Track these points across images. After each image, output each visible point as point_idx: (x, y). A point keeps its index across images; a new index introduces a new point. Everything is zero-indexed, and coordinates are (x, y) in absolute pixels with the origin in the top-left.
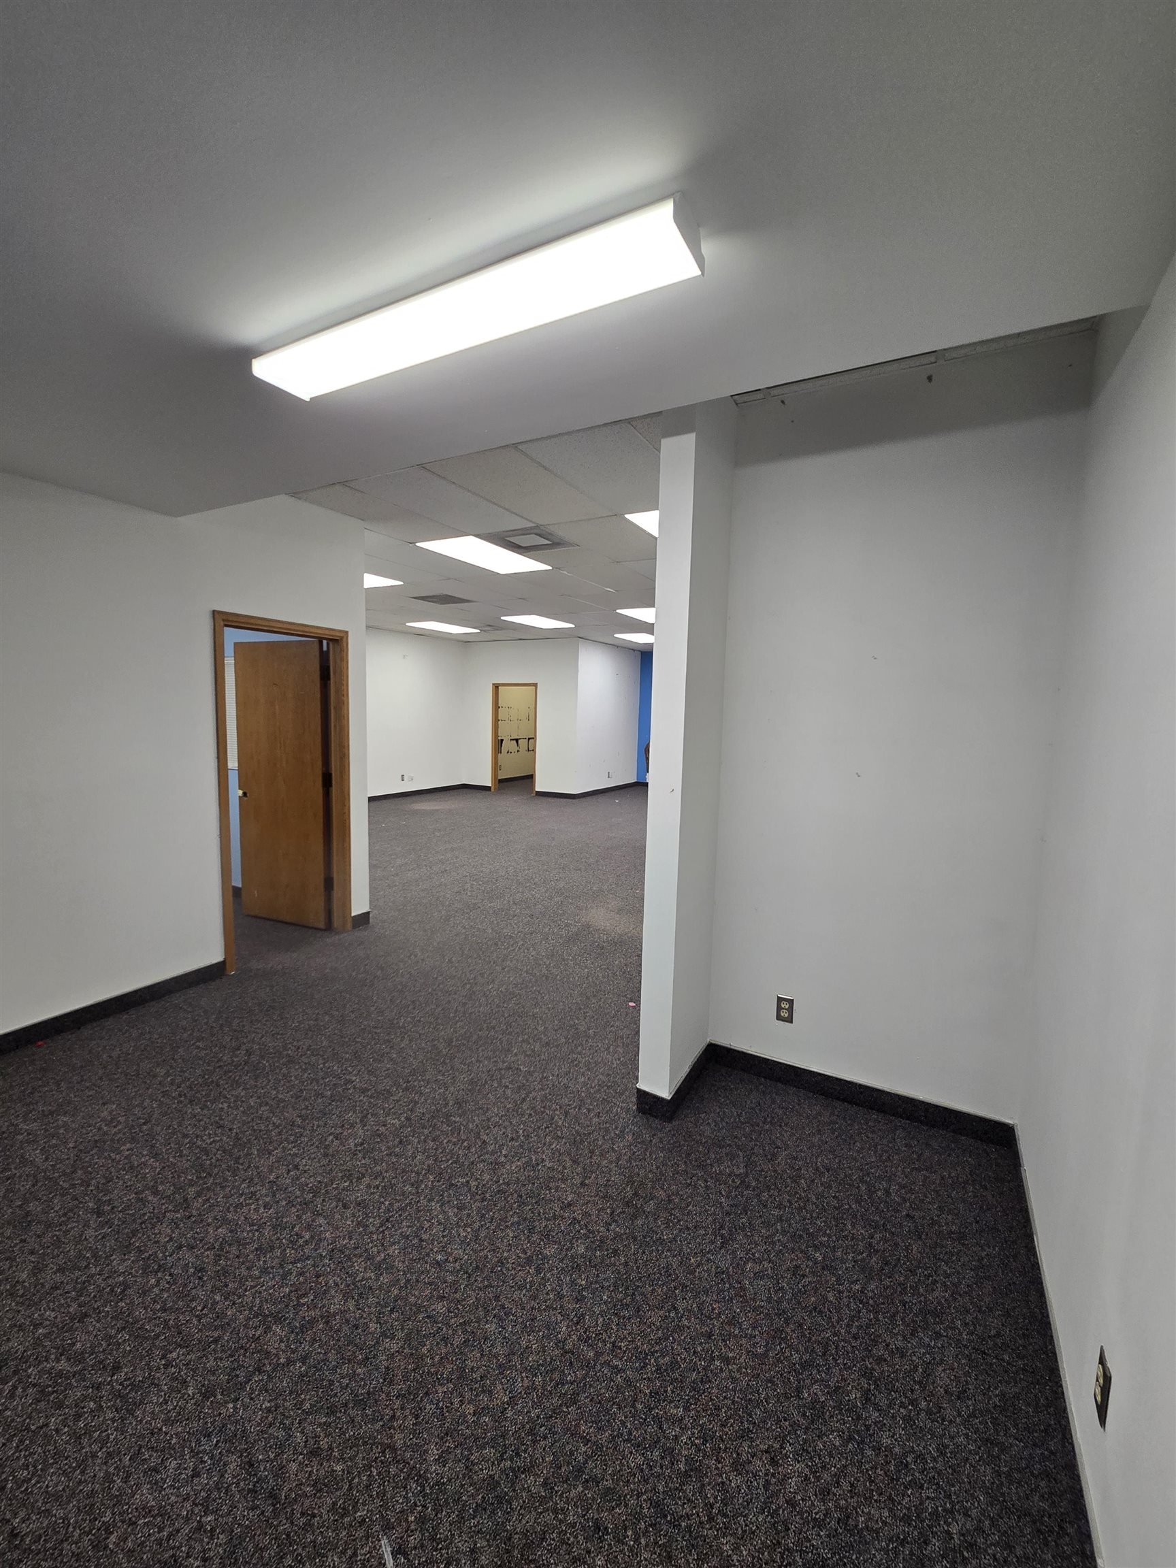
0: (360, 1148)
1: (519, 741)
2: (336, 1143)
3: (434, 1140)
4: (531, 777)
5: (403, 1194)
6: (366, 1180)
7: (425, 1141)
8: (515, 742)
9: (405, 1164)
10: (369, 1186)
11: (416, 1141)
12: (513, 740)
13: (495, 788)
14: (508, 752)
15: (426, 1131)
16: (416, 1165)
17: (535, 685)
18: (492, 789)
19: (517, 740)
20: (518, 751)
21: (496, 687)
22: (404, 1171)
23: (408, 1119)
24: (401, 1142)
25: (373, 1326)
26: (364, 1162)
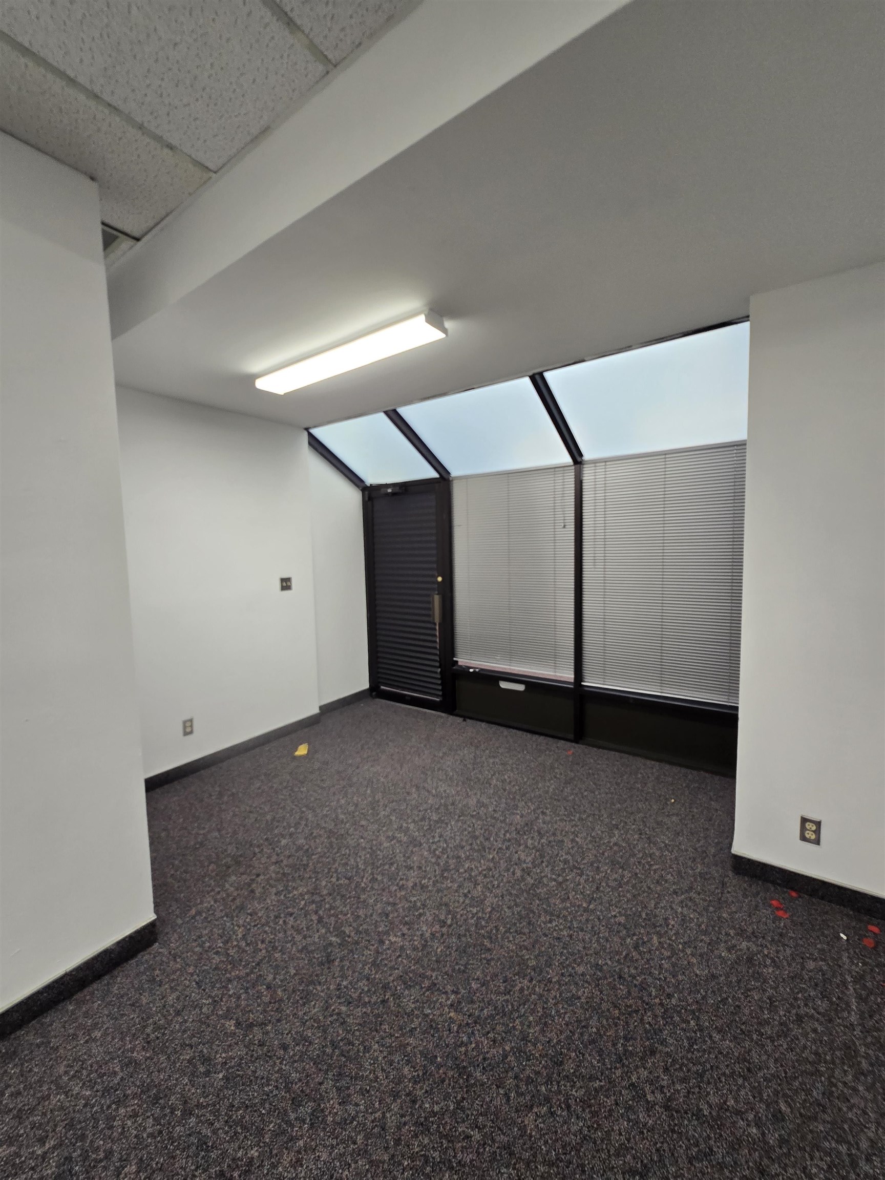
0: (421, 911)
2: (442, 917)
3: (358, 917)
5: (383, 875)
6: (410, 884)
7: (366, 916)
9: (383, 896)
10: (407, 880)
11: (374, 917)
15: (365, 926)
16: (374, 895)
22: (384, 890)
23: (382, 942)
24: (387, 915)
25: (394, 818)
26: (415, 899)
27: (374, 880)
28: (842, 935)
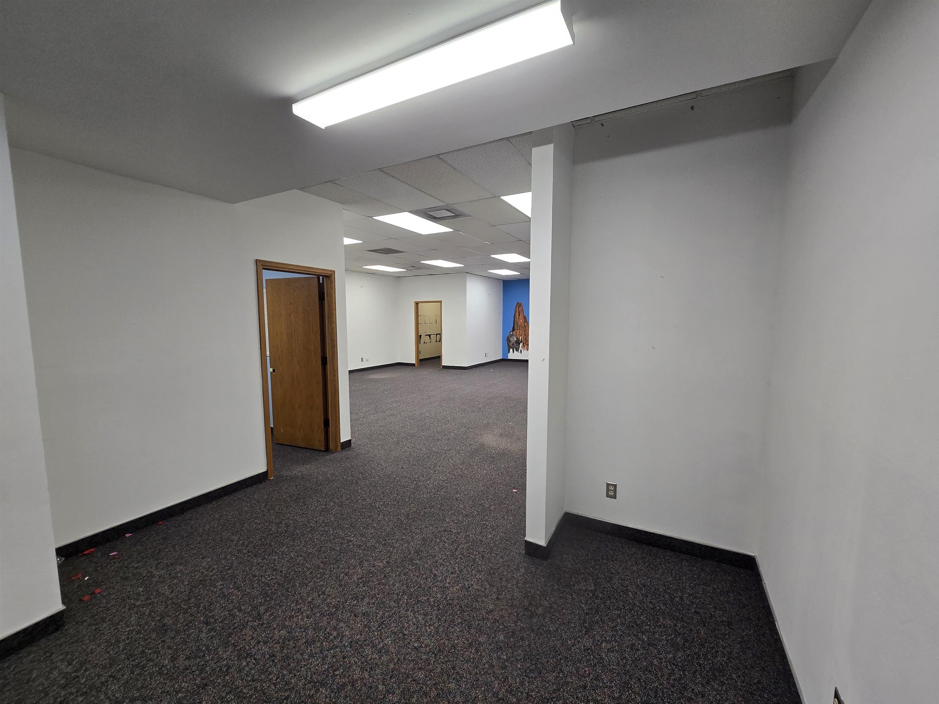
0: (361, 581)
2: (346, 578)
3: (405, 575)
4: (439, 357)
5: (390, 607)
6: (367, 600)
7: (400, 575)
8: (428, 336)
9: (389, 590)
10: (368, 603)
11: (394, 575)
13: (418, 365)
14: (424, 343)
15: (399, 570)
16: (396, 590)
17: (441, 302)
20: (430, 342)
21: (417, 303)
22: (389, 593)
23: (388, 562)
24: (385, 576)
25: (381, 687)
26: (364, 589)
27: (397, 601)
28: (86, 579)
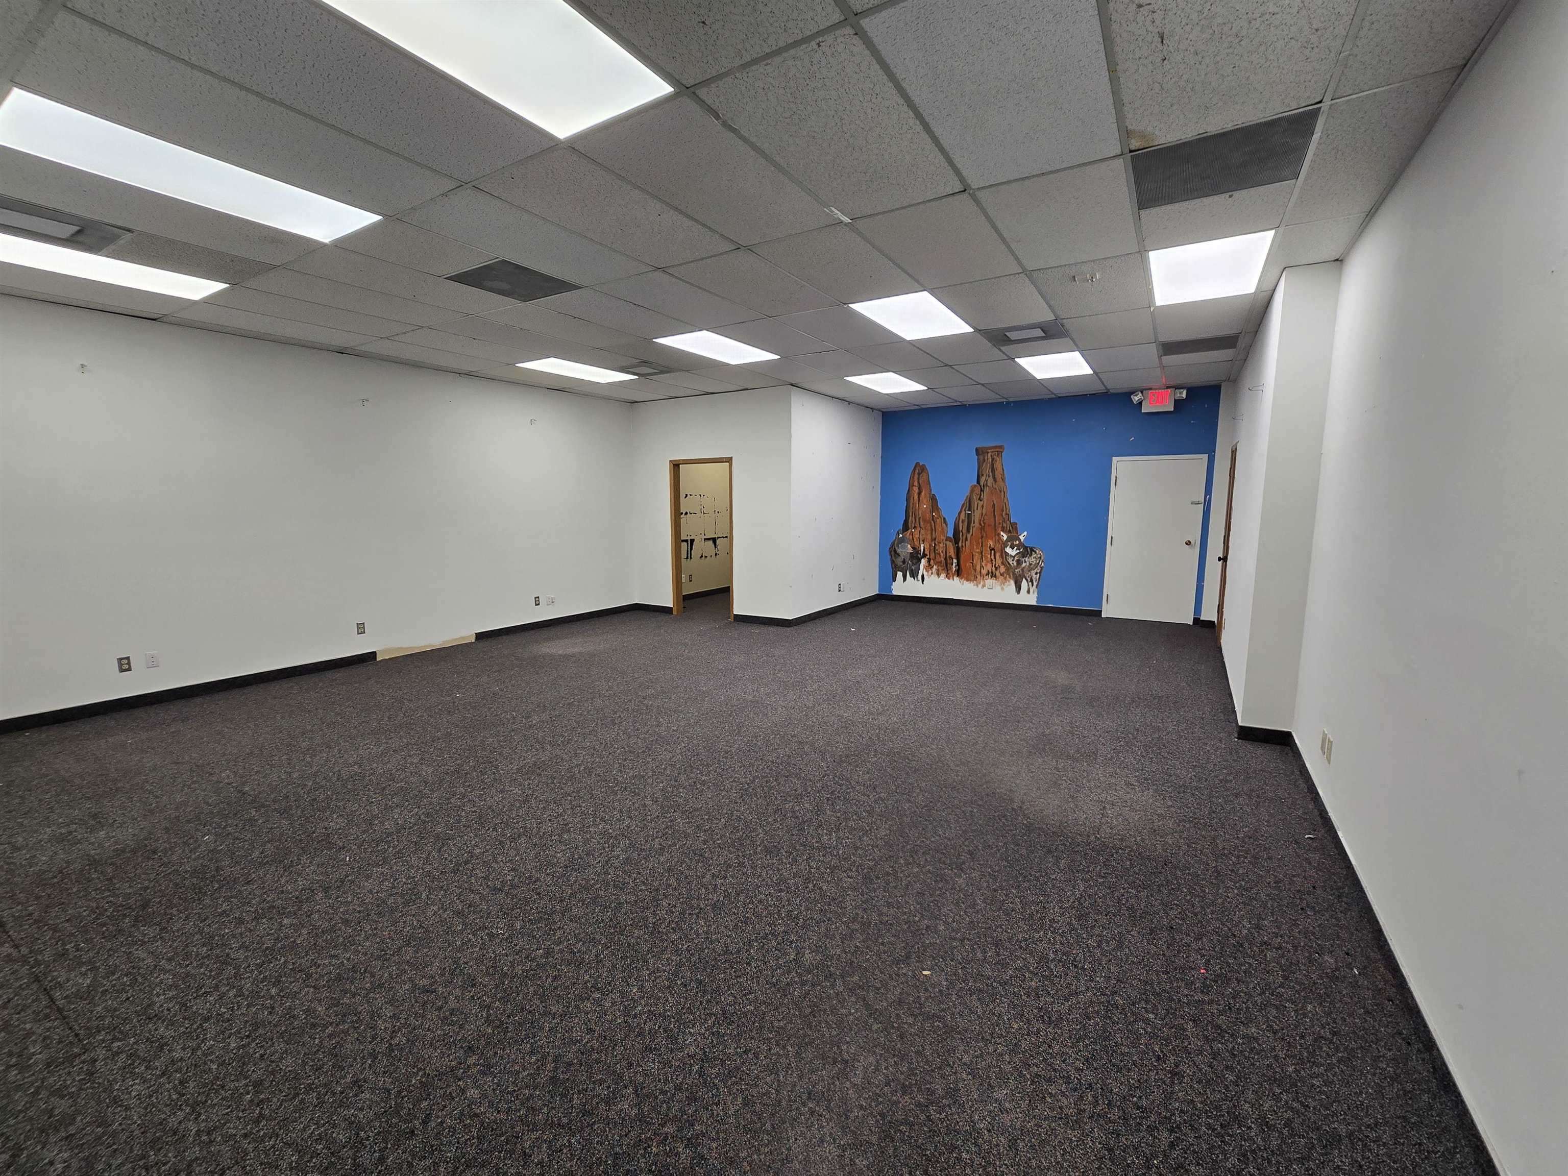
1: (718, 541)
4: (726, 591)
8: (711, 542)
12: (709, 539)
13: (678, 610)
14: (702, 556)
17: (729, 460)
18: (675, 612)
19: (714, 540)
20: (716, 555)
21: (676, 466)
